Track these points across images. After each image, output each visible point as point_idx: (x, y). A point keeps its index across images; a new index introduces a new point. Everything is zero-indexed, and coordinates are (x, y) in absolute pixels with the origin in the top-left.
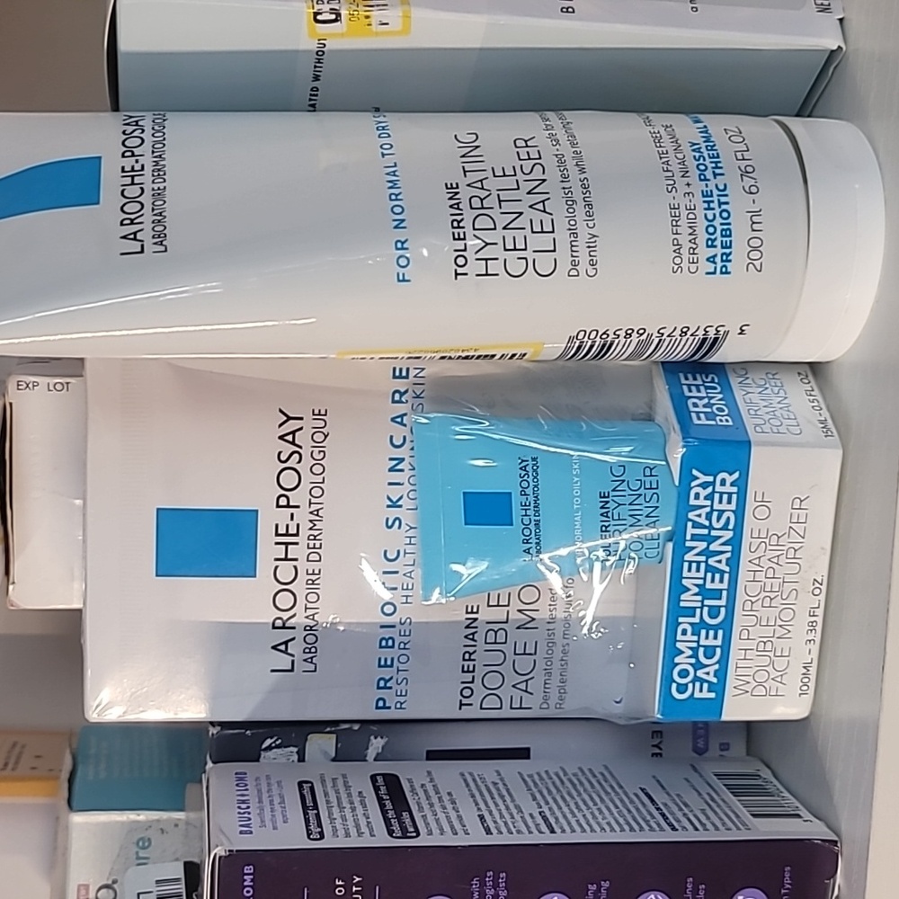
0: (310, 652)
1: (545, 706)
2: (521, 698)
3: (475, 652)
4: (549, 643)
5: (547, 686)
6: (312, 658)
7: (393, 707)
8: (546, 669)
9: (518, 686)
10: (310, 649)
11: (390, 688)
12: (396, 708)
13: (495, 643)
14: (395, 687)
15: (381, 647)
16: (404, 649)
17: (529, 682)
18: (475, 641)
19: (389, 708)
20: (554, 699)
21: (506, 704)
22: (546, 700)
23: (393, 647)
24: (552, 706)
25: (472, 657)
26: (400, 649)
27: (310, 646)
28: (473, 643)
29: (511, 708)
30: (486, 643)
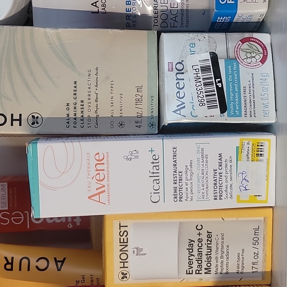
0: (104, 6)
1: (182, 26)
2: (174, 23)
3: (158, 6)
4: (182, 3)
5: (182, 19)
6: (104, 8)
7: (132, 26)
8: (181, 13)
9: (172, 19)
10: (104, 5)
11: (131, 19)
12: (133, 27)
13: (164, 3)
14: (132, 19)
15: (127, 4)
16: (134, 5)
17: (176, 17)
18: (158, 3)
19: (131, 26)
20: (185, 24)
21: (169, 26)
22: (182, 24)
23: (130, 4)
24: (184, 26)
25: (157, 8)
26: (133, 5)
27: (103, 4)
28: (157, 3)
29: (171, 27)
30: (161, 3)
